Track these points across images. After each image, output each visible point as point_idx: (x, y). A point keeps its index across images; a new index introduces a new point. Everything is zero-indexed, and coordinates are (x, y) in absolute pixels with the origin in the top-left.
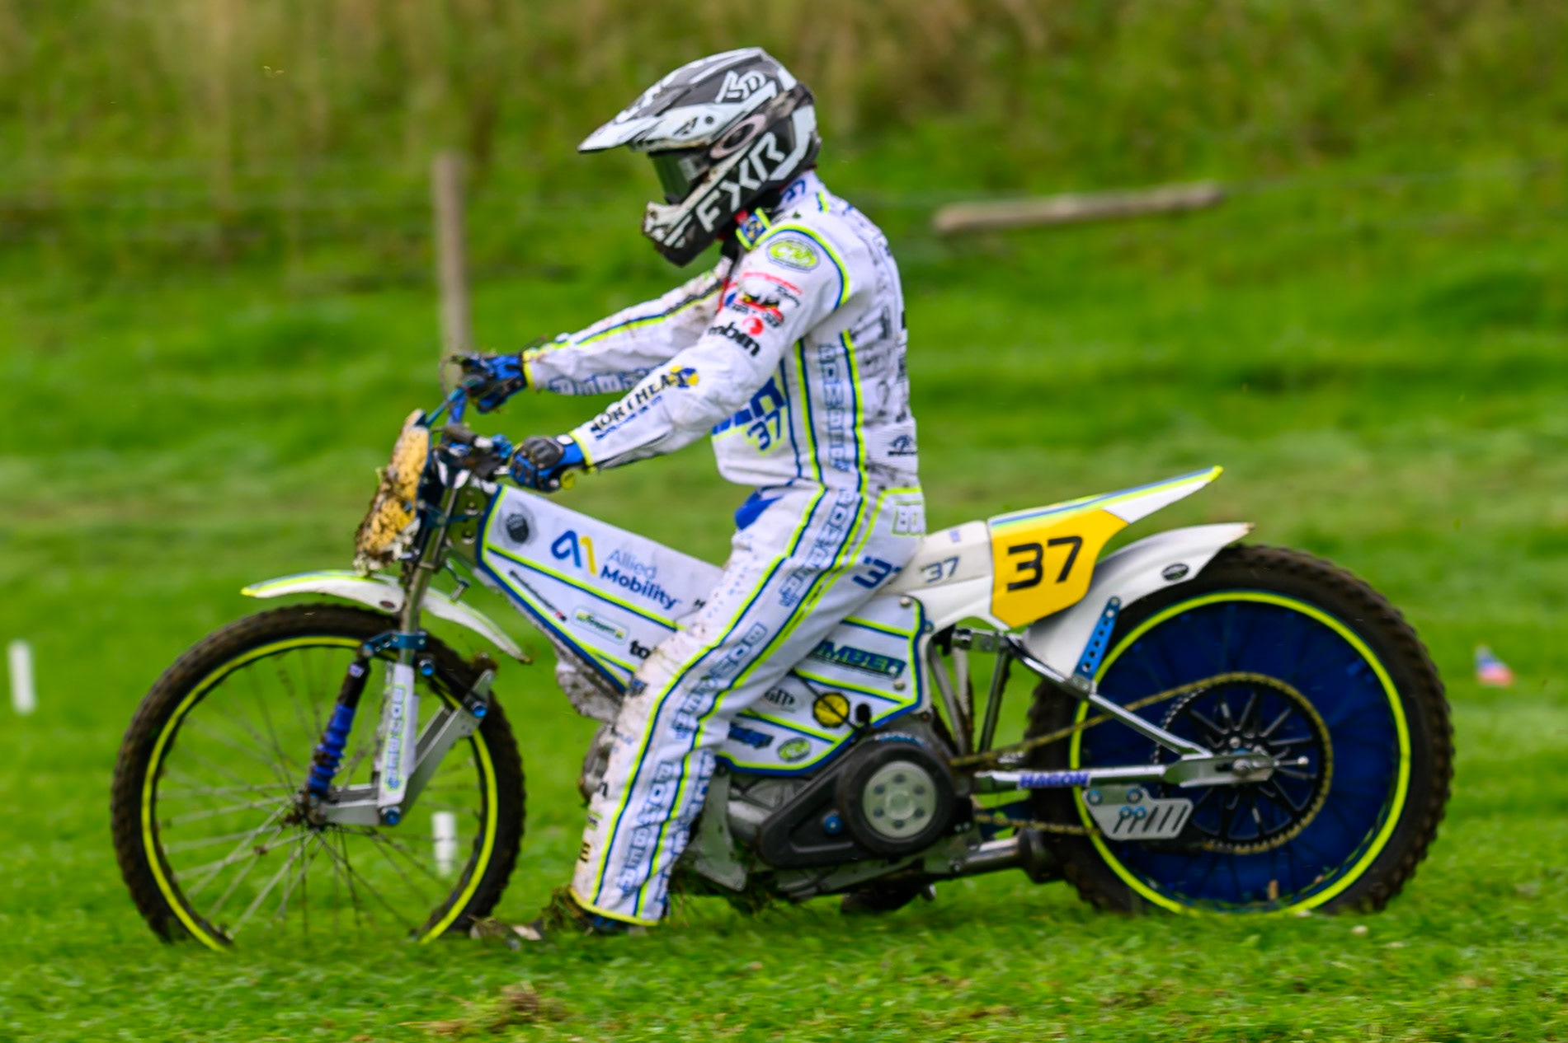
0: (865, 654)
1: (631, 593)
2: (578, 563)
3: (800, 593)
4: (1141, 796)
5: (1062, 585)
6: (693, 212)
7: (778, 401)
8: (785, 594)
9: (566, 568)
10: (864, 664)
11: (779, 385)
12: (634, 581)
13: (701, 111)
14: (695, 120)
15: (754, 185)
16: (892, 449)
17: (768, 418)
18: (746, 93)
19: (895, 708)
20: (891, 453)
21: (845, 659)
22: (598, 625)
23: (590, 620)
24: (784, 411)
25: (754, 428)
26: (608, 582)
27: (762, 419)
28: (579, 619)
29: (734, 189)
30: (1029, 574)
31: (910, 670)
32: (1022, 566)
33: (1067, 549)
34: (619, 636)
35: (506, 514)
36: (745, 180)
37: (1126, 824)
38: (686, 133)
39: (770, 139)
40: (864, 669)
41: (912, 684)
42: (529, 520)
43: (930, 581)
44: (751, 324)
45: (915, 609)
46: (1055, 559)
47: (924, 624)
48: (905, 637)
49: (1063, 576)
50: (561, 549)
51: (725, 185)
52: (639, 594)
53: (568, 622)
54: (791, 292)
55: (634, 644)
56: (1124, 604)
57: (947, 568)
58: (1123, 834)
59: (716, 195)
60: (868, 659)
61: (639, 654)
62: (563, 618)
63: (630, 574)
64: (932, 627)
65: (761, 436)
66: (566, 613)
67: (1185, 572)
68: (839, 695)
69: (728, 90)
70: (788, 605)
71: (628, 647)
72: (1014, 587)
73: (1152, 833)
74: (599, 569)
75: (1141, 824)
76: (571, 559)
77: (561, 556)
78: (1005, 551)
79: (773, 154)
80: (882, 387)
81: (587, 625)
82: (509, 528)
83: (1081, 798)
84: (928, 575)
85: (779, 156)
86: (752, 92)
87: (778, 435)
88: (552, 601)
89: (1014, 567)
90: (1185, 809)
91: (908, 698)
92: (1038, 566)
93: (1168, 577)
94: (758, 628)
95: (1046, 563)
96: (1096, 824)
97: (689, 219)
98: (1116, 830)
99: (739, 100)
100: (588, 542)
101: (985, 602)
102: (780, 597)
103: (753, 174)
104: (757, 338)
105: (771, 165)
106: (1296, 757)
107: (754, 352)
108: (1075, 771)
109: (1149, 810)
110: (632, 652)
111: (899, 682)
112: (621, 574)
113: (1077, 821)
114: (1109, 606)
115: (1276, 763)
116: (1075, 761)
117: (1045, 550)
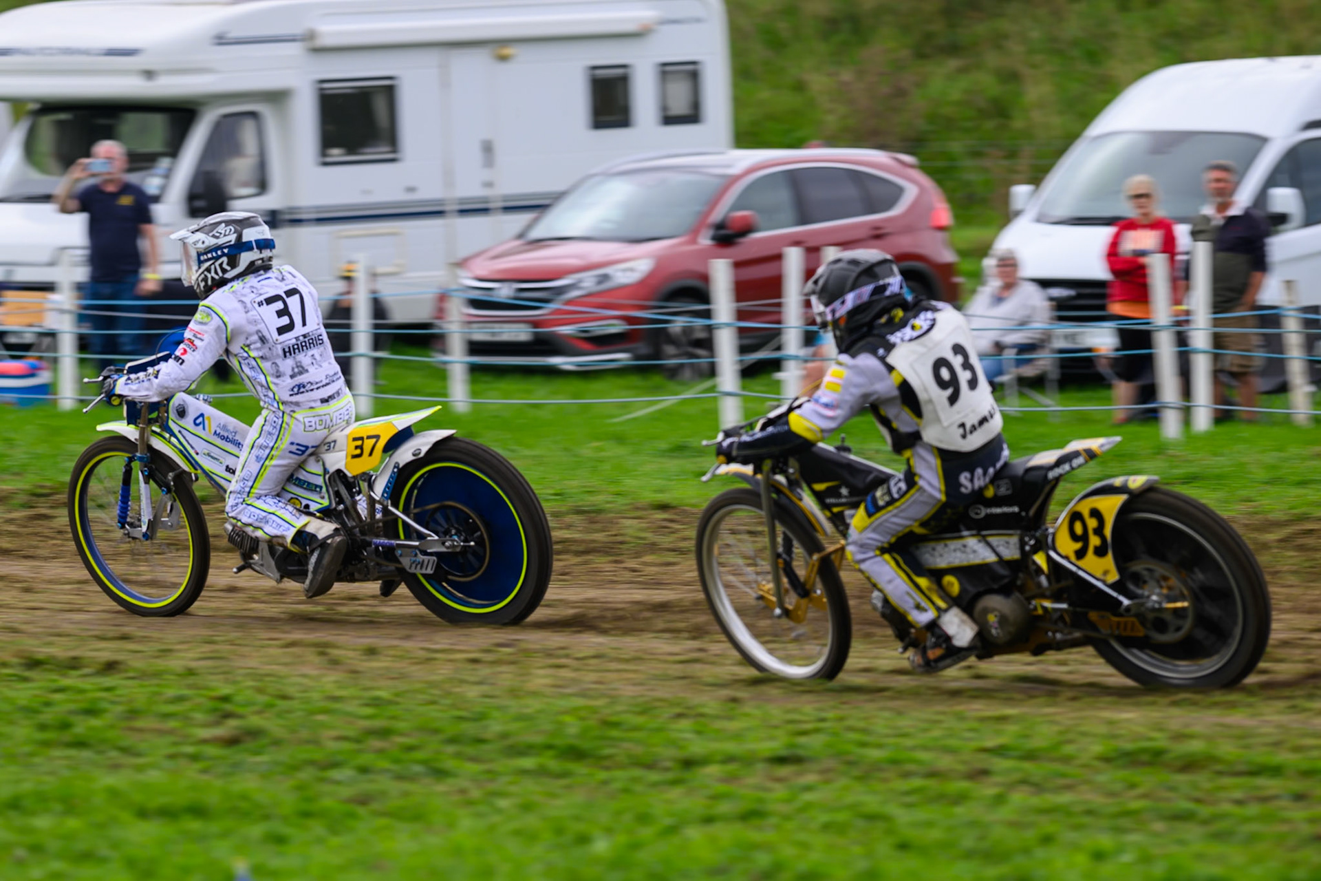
0: (305, 482)
1: (227, 443)
2: (204, 429)
3: (265, 456)
4: (417, 554)
5: (370, 458)
8: (257, 457)
9: (198, 431)
10: (305, 486)
12: (228, 437)
13: (203, 237)
14: (200, 240)
15: (217, 277)
18: (222, 235)
19: (321, 506)
20: (291, 395)
21: (297, 483)
22: (212, 457)
23: (209, 455)
26: (216, 437)
28: (204, 454)
29: (209, 276)
30: (358, 452)
31: (324, 489)
32: (357, 447)
33: (374, 440)
34: (221, 463)
35: (177, 405)
36: (213, 274)
37: (414, 566)
39: (225, 259)
40: (305, 489)
41: (326, 496)
42: (186, 407)
43: (327, 451)
44: (182, 351)
45: (322, 464)
46: (368, 444)
47: (326, 470)
48: (320, 475)
49: (371, 454)
50: (198, 421)
51: (206, 273)
52: (229, 444)
53: (199, 456)
54: (199, 336)
55: (227, 467)
56: (401, 466)
57: (332, 444)
58: (413, 570)
60: (306, 484)
61: (229, 471)
62: (197, 454)
63: (226, 435)
64: (329, 472)
66: (198, 451)
67: (420, 453)
68: (297, 499)
69: (217, 232)
70: (259, 462)
71: (225, 468)
72: (354, 457)
73: (424, 571)
74: (213, 431)
75: (420, 566)
76: (201, 426)
77: (197, 425)
78: (351, 440)
79: (225, 266)
80: (274, 365)
81: (207, 457)
82: (177, 410)
83: (399, 552)
85: (228, 268)
86: (225, 235)
88: (194, 446)
89: (354, 447)
90: (434, 561)
91: (326, 503)
92: (361, 447)
93: (414, 455)
94: (248, 473)
95: (365, 447)
98: (410, 568)
99: (217, 238)
100: (209, 418)
101: (344, 463)
102: (255, 458)
103: (216, 273)
105: (224, 271)
106: (469, 542)
107: (181, 364)
108: (392, 540)
109: (421, 560)
110: (226, 470)
111: (321, 495)
112: (221, 434)
114: (395, 467)
115: (462, 544)
116: (402, 536)
117: (365, 441)
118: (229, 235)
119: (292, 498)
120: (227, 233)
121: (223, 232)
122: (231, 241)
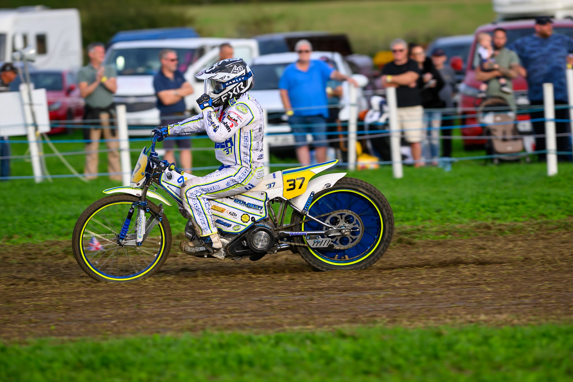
0: (253, 205)
4: (319, 238)
5: (300, 189)
6: (220, 97)
7: (232, 144)
10: (253, 207)
11: (233, 140)
13: (227, 74)
14: (225, 76)
15: (236, 93)
16: (259, 158)
17: (229, 148)
18: (238, 72)
19: (261, 217)
20: (258, 159)
24: (233, 147)
25: (225, 149)
27: (227, 148)
29: (231, 94)
30: (292, 187)
31: (264, 208)
32: (290, 185)
37: (315, 244)
38: (222, 79)
39: (242, 83)
41: (264, 212)
43: (268, 188)
44: (231, 124)
45: (265, 195)
46: (298, 183)
47: (267, 198)
48: (263, 201)
49: (300, 187)
50: (180, 181)
51: (229, 93)
54: (240, 119)
56: (315, 193)
57: (272, 185)
58: (315, 246)
59: (227, 94)
64: (269, 199)
65: (227, 151)
67: (330, 186)
68: (247, 215)
69: (234, 70)
72: (288, 190)
73: (322, 246)
75: (319, 244)
78: (286, 181)
79: (242, 87)
83: (305, 238)
84: (268, 186)
85: (243, 88)
86: (239, 71)
87: (231, 152)
89: (288, 185)
90: (329, 241)
91: (263, 215)
92: (294, 185)
93: (326, 187)
95: (296, 184)
96: (308, 244)
97: (219, 98)
98: (313, 246)
99: (236, 73)
101: (281, 193)
103: (236, 91)
104: (231, 128)
105: (241, 89)
107: (229, 131)
108: (303, 232)
109: (321, 241)
111: (261, 212)
113: (304, 243)
114: (311, 194)
115: (352, 230)
116: (303, 230)
117: (296, 181)
118: (241, 71)
119: (244, 214)
120: (240, 70)
121: (237, 69)
122: (243, 74)
